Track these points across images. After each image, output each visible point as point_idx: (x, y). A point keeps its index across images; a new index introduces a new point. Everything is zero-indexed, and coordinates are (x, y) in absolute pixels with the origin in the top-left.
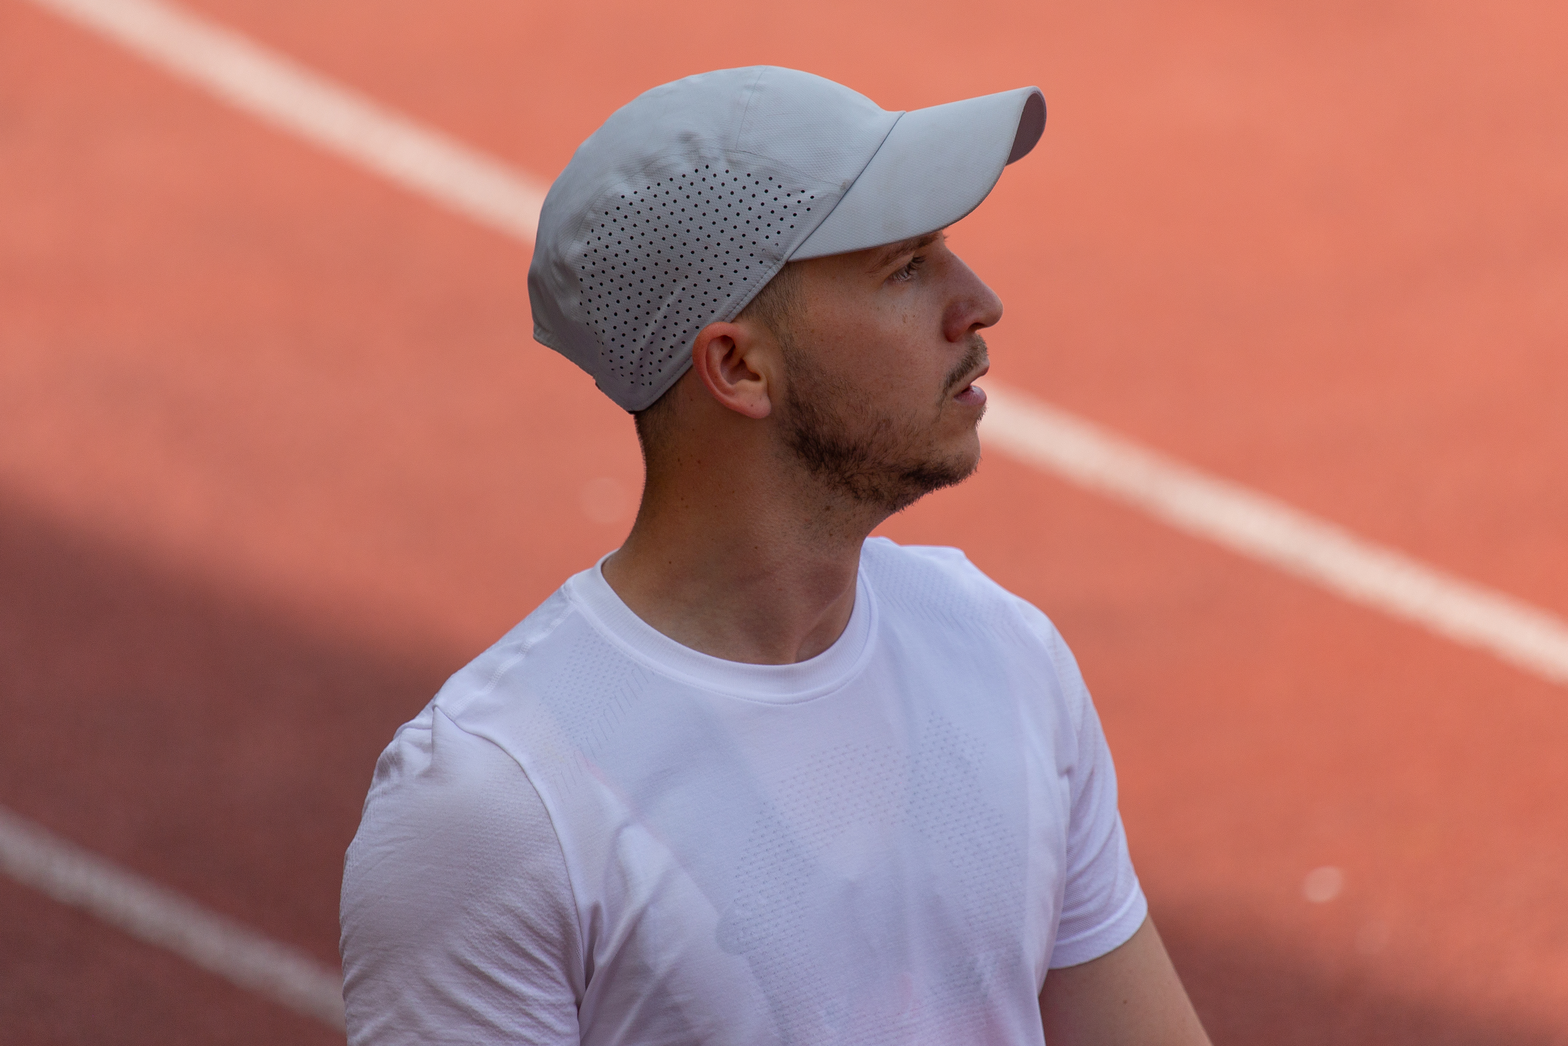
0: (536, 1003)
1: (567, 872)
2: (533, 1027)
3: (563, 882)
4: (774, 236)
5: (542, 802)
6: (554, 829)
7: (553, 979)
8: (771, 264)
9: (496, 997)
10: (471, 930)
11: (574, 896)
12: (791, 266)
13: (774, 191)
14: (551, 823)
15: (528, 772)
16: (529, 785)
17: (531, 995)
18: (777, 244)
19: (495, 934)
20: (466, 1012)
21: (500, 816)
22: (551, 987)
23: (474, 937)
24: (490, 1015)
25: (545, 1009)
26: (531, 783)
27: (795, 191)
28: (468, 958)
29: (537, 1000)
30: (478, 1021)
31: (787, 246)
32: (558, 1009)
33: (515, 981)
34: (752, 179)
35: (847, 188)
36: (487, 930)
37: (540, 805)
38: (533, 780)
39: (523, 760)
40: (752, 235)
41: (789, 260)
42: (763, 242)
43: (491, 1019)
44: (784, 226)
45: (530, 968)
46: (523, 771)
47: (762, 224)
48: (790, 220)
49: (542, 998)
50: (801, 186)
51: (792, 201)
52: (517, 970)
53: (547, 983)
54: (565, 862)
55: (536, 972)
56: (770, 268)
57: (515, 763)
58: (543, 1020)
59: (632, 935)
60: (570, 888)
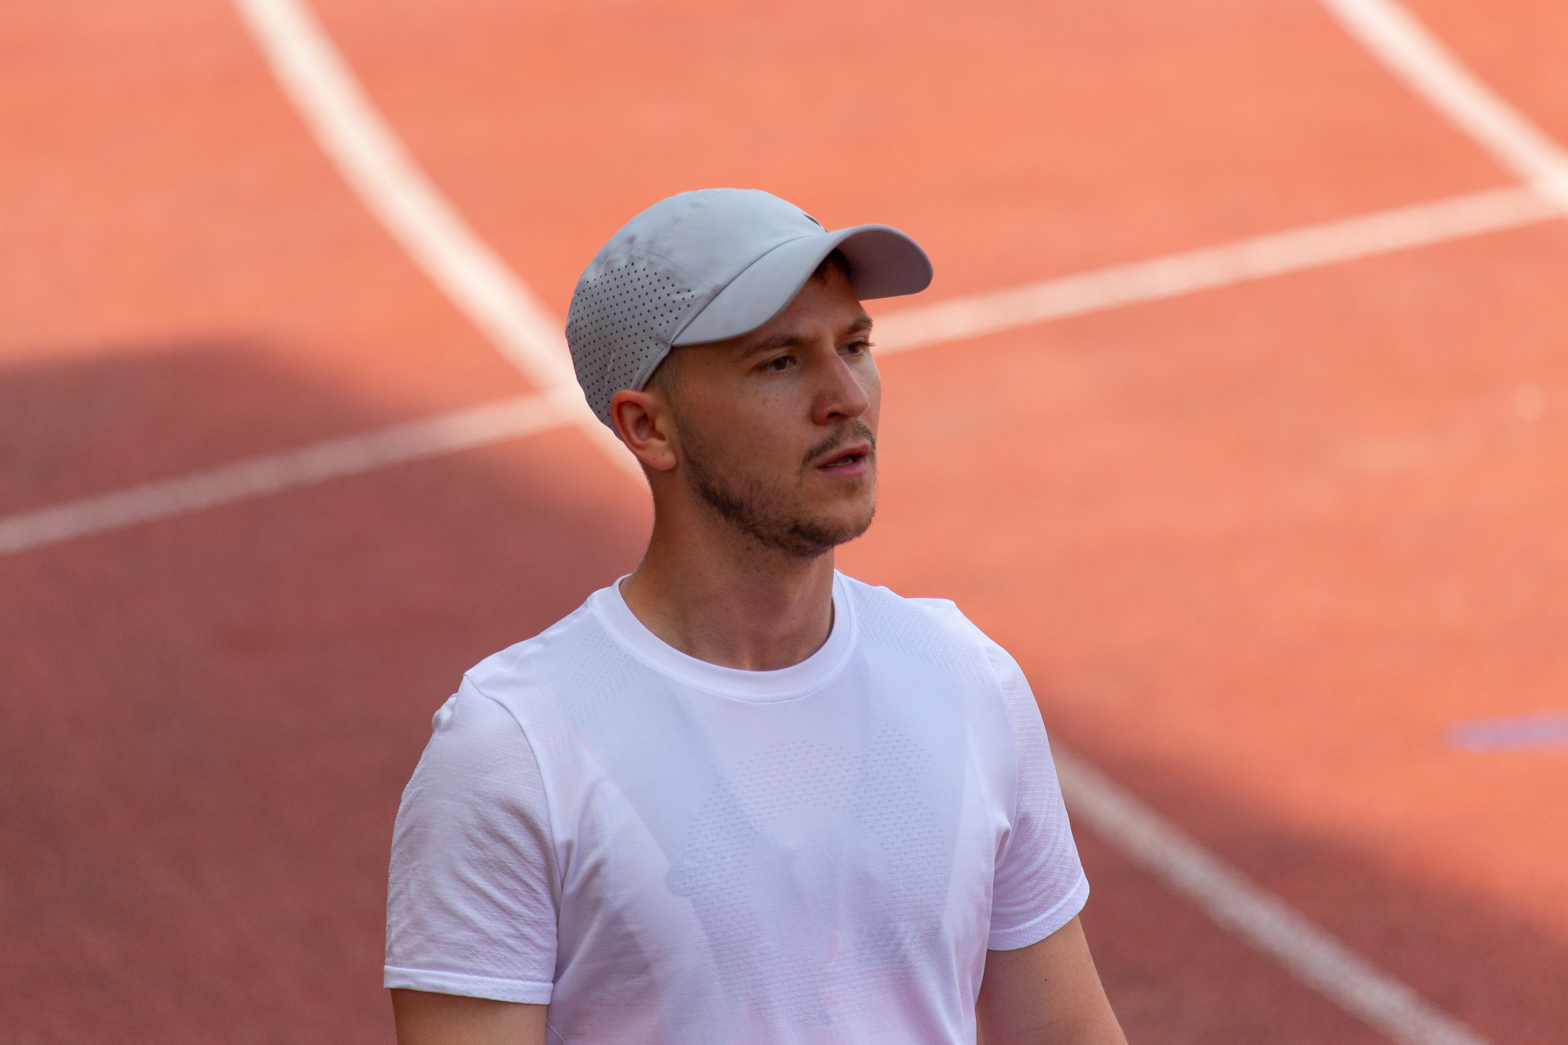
0: (521, 918)
1: (548, 813)
2: (516, 937)
3: (544, 821)
4: (664, 324)
5: (534, 756)
6: (542, 779)
7: (538, 900)
8: (663, 347)
9: (489, 910)
10: (474, 854)
11: (552, 834)
12: (674, 350)
13: (669, 288)
14: (540, 773)
15: (527, 732)
16: (526, 742)
17: (516, 910)
18: (665, 331)
19: (492, 858)
20: (463, 920)
21: (501, 764)
22: (535, 907)
23: (475, 860)
24: (483, 924)
25: (528, 924)
26: (528, 741)
27: (684, 290)
28: (470, 877)
29: (522, 916)
30: (472, 928)
31: (672, 333)
32: (541, 926)
33: (506, 898)
34: (657, 278)
35: (717, 292)
36: (486, 854)
37: (532, 758)
38: (529, 739)
39: (524, 722)
40: (652, 322)
41: (673, 344)
42: (658, 329)
43: (483, 927)
44: (671, 317)
45: (519, 888)
46: (523, 731)
47: (657, 313)
48: (676, 313)
49: (527, 915)
50: (688, 286)
51: (678, 298)
52: (507, 889)
53: (534, 904)
54: (547, 806)
55: (524, 893)
56: (662, 350)
57: (517, 724)
58: (525, 933)
59: (596, 870)
60: (549, 826)
